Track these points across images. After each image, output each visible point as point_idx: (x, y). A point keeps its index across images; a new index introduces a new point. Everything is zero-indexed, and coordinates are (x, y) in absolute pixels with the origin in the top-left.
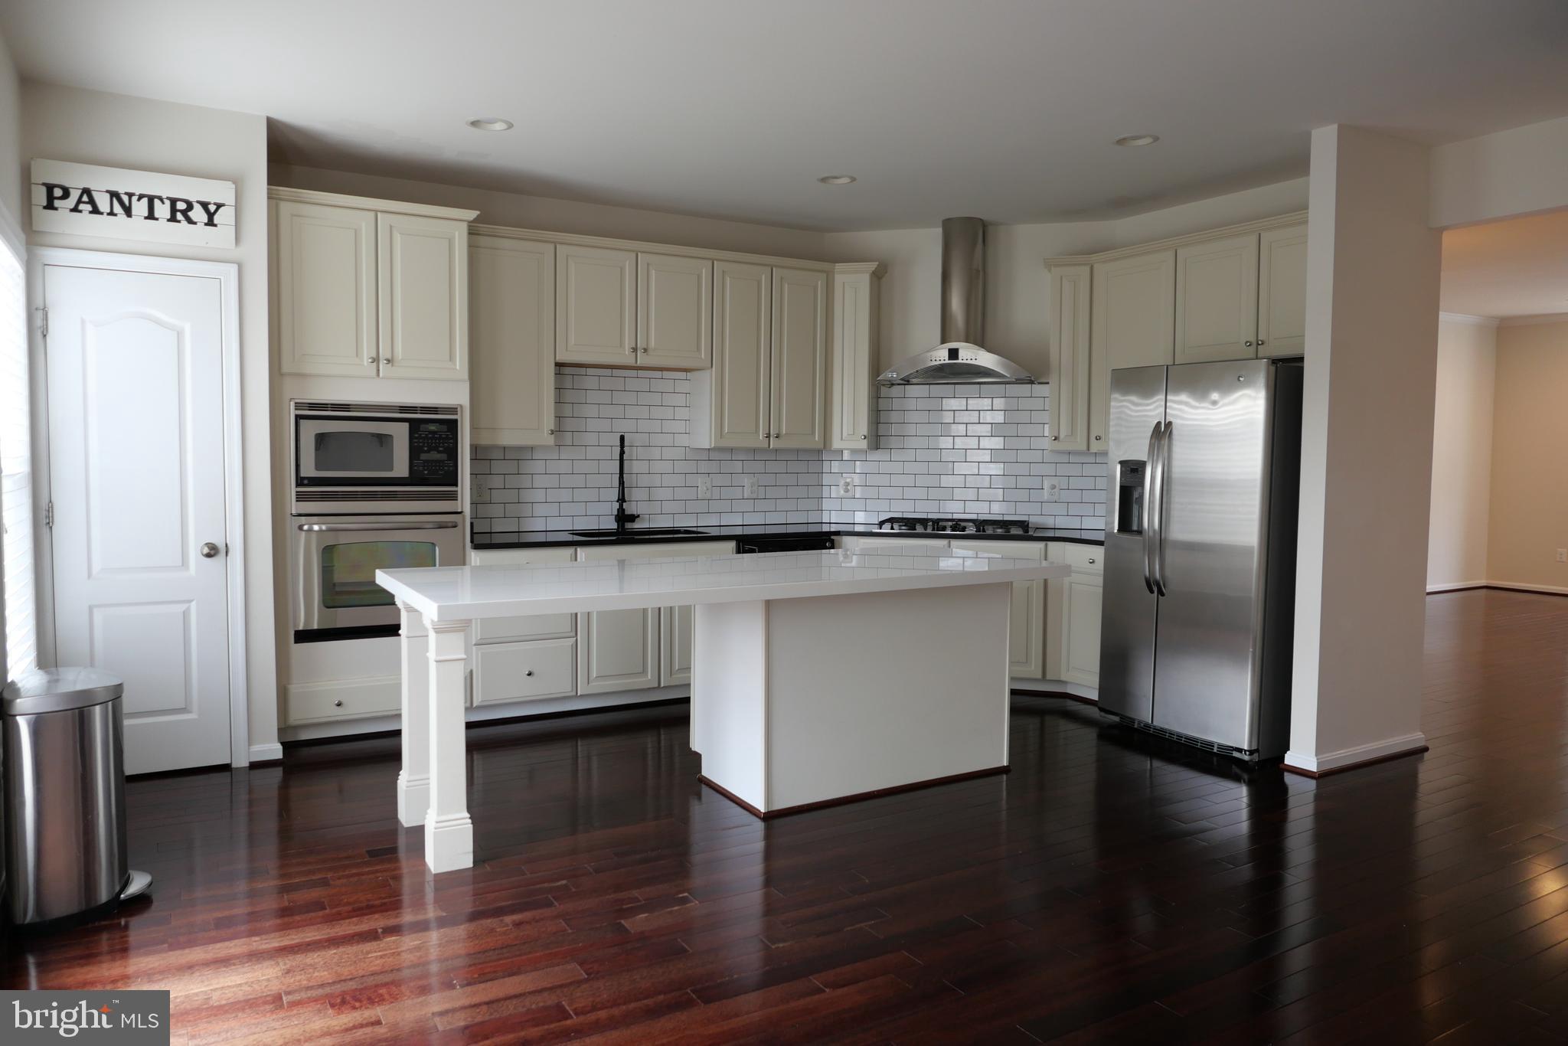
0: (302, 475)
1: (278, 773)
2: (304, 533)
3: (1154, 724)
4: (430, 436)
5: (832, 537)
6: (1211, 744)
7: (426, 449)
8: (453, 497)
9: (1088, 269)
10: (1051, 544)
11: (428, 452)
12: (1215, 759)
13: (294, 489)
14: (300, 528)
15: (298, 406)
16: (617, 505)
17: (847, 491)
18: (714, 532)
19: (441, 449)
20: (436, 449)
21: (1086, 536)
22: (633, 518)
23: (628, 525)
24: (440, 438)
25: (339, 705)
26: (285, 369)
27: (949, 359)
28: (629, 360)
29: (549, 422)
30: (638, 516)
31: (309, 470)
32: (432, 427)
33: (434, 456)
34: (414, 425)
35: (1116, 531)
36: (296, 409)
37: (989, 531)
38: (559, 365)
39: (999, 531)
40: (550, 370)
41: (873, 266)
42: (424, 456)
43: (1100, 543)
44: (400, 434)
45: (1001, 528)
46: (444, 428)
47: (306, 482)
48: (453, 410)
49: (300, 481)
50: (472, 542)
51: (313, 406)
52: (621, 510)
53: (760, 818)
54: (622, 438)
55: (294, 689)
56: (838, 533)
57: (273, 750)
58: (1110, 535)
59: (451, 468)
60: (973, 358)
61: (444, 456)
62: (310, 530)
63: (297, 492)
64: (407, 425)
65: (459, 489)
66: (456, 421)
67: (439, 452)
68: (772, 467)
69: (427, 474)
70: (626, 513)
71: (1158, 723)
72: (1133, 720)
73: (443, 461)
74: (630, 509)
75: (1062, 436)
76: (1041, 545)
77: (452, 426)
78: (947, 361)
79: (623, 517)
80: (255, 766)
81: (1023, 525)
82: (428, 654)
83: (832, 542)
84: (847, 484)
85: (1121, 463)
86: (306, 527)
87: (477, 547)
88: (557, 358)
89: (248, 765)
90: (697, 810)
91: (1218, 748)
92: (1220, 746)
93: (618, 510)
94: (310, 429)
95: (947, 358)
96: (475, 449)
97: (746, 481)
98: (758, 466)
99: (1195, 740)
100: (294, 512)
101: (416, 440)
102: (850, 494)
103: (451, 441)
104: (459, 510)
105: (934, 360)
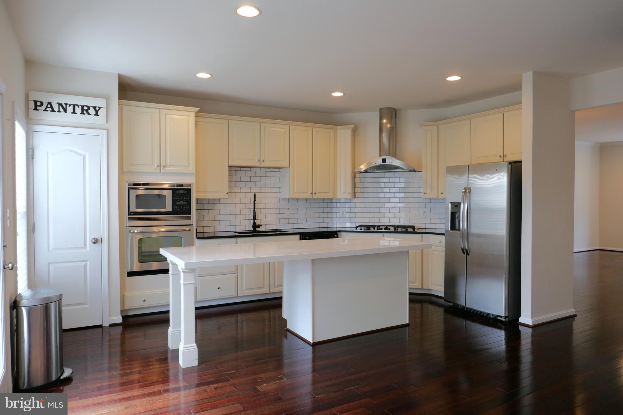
0: (130, 211)
1: (121, 328)
2: (130, 233)
3: (467, 306)
4: (180, 195)
5: (337, 233)
6: (489, 314)
7: (178, 200)
8: (189, 219)
9: (436, 127)
10: (424, 235)
11: (179, 201)
12: (491, 320)
13: (127, 216)
14: (130, 231)
16: (253, 221)
17: (343, 214)
18: (291, 231)
19: (184, 200)
20: (182, 200)
21: (438, 231)
22: (259, 226)
23: (257, 229)
24: (184, 196)
25: (144, 301)
26: (124, 170)
27: (383, 163)
28: (258, 165)
29: (227, 190)
30: (261, 225)
31: (133, 209)
32: (181, 192)
33: (182, 203)
34: (174, 191)
35: (449, 230)
36: (128, 185)
37: (399, 230)
38: (230, 167)
39: (404, 230)
40: (227, 168)
41: (352, 126)
42: (178, 203)
43: (443, 234)
44: (168, 194)
45: (404, 228)
46: (186, 192)
47: (132, 213)
48: (189, 185)
49: (130, 213)
50: (196, 236)
51: (135, 184)
52: (254, 223)
53: (311, 345)
54: (255, 195)
55: (127, 294)
56: (340, 231)
57: (119, 320)
58: (447, 231)
59: (188, 208)
60: (392, 162)
61: (185, 203)
62: (134, 232)
63: (128, 218)
64: (171, 191)
65: (191, 216)
66: (190, 190)
67: (184, 201)
68: (314, 205)
69: (179, 210)
70: (256, 224)
71: (468, 306)
72: (458, 305)
73: (185, 205)
74: (258, 223)
75: (427, 192)
76: (420, 235)
77: (189, 191)
78: (382, 164)
79: (255, 226)
80: (111, 325)
81: (413, 227)
82: (180, 281)
83: (337, 235)
84: (343, 212)
85: (451, 203)
86: (132, 231)
87: (199, 238)
88: (229, 164)
89: (109, 325)
90: (285, 342)
91: (492, 316)
92: (493, 315)
93: (253, 223)
94: (133, 193)
95: (382, 162)
96: (197, 200)
97: (303, 211)
98: (308, 205)
99: (483, 313)
100: (127, 226)
101: (174, 197)
102: (344, 216)
103: (188, 197)
104: (191, 224)
105: (376, 163)
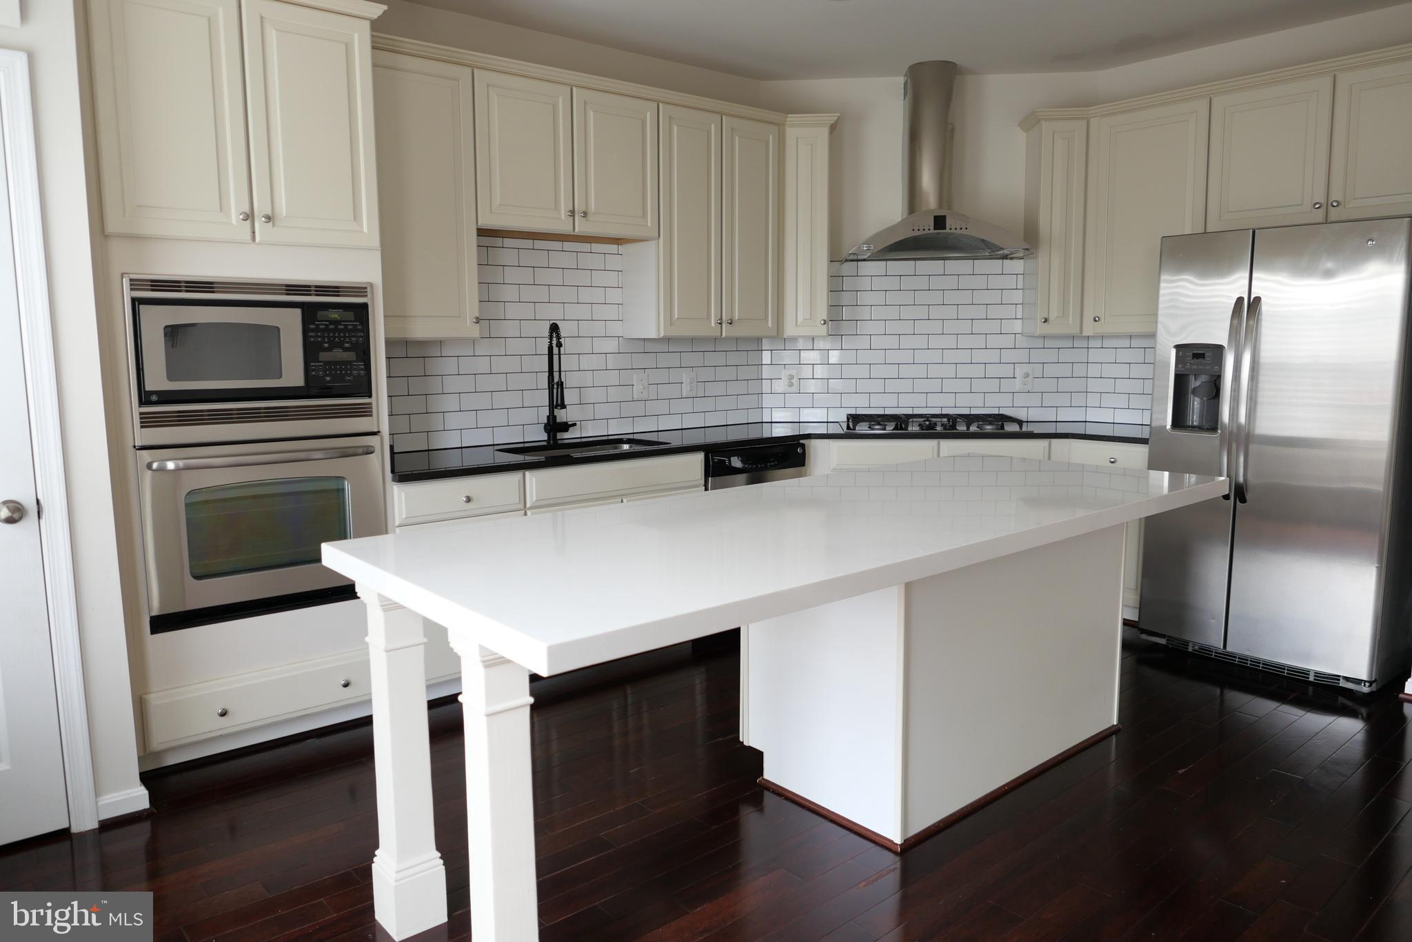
0: (147, 389)
1: (146, 826)
2: (150, 472)
3: (1229, 649)
4: (332, 327)
5: (801, 441)
6: (1306, 673)
7: (326, 345)
8: (365, 411)
9: (1084, 123)
10: (1054, 441)
11: (329, 350)
12: (1311, 688)
13: (137, 410)
14: (149, 466)
15: (135, 284)
16: (546, 412)
17: (791, 385)
18: (676, 441)
19: (347, 345)
20: (340, 345)
21: (1091, 430)
22: (566, 427)
23: (560, 436)
24: (346, 330)
25: (223, 714)
26: (111, 227)
27: (935, 229)
28: (564, 226)
29: (472, 308)
30: (575, 425)
31: (157, 380)
32: (334, 315)
33: (338, 355)
34: (310, 312)
35: (1169, 427)
36: (132, 289)
38: (482, 232)
39: (989, 428)
40: (471, 239)
41: (832, 118)
42: (324, 356)
43: (1143, 441)
44: (290, 324)
45: (990, 424)
46: (350, 315)
47: (154, 398)
48: (360, 290)
49: (145, 398)
50: (393, 471)
51: (157, 285)
52: (552, 417)
53: (895, 853)
54: (554, 328)
55: (155, 700)
56: (809, 436)
57: (137, 798)
58: (1157, 431)
59: (362, 372)
60: (964, 227)
61: (351, 356)
62: (162, 469)
63: (141, 414)
64: (297, 312)
65: (373, 400)
66: (364, 307)
67: (346, 350)
68: (711, 359)
69: (329, 382)
70: (558, 421)
71: (1236, 646)
72: (1186, 643)
73: (350, 363)
74: (562, 416)
75: (1052, 318)
76: (1043, 443)
77: (361, 312)
78: (932, 231)
79: (554, 426)
80: (108, 826)
83: (803, 446)
84: (791, 377)
85: (1178, 347)
86: (155, 465)
87: (403, 477)
88: (479, 224)
89: (96, 826)
91: (1315, 676)
92: (1317, 674)
93: (548, 417)
94: (156, 320)
95: (932, 227)
96: (389, 343)
97: (685, 376)
98: (695, 359)
99: (1281, 667)
100: (138, 444)
101: (311, 334)
102: (794, 389)
103: (360, 334)
104: (376, 430)
105: (916, 230)
